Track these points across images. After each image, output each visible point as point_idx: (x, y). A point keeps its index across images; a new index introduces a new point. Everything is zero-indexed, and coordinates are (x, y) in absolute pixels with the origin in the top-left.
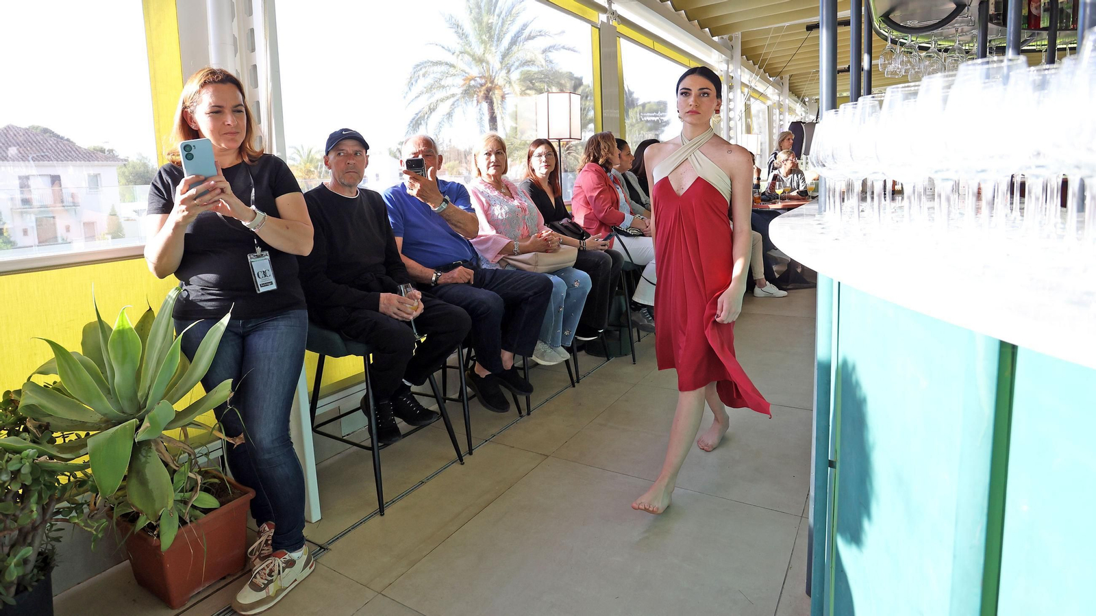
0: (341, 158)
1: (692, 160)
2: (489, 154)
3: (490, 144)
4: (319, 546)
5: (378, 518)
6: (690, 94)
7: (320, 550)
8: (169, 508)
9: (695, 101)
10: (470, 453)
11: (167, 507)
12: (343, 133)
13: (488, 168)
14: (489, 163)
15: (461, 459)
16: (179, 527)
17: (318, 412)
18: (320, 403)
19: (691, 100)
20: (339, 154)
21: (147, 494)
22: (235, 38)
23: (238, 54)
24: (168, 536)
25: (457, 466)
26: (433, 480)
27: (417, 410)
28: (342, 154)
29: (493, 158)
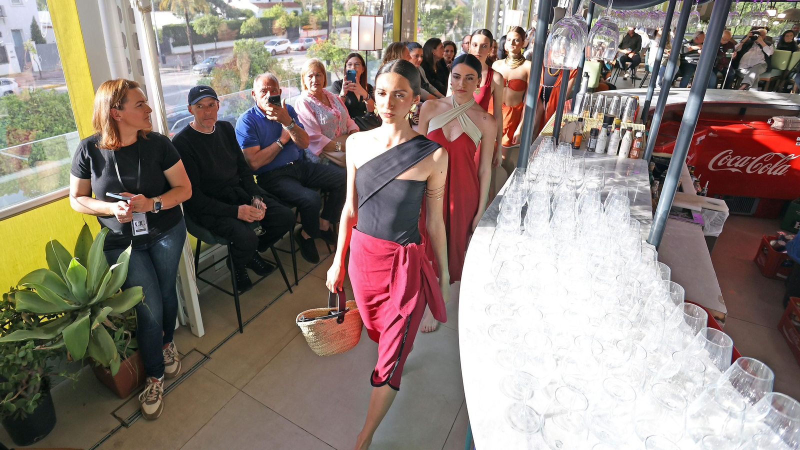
0: (200, 109)
1: (460, 119)
2: (311, 76)
3: (312, 69)
4: (204, 355)
5: (239, 335)
6: (460, 78)
7: (205, 358)
8: (115, 359)
9: (463, 84)
10: (297, 284)
11: (113, 359)
12: (200, 91)
13: (311, 86)
14: (311, 83)
15: (290, 288)
16: (121, 361)
17: (200, 261)
18: (201, 256)
19: (461, 82)
20: (199, 107)
21: (101, 351)
22: (119, 10)
23: (123, 22)
24: (115, 369)
25: (288, 294)
26: (273, 305)
27: (262, 266)
28: (201, 107)
29: (314, 79)
